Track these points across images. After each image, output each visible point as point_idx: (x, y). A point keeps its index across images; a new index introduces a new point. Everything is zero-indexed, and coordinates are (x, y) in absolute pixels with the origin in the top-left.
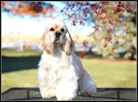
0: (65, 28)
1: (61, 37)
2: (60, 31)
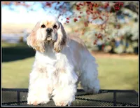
0: (57, 25)
1: (53, 34)
2: (52, 27)
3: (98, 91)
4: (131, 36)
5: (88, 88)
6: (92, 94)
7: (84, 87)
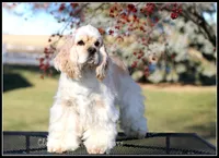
2: (94, 46)
3: (145, 134)
4: (175, 55)
5: (131, 130)
6: (136, 139)
7: (125, 129)
